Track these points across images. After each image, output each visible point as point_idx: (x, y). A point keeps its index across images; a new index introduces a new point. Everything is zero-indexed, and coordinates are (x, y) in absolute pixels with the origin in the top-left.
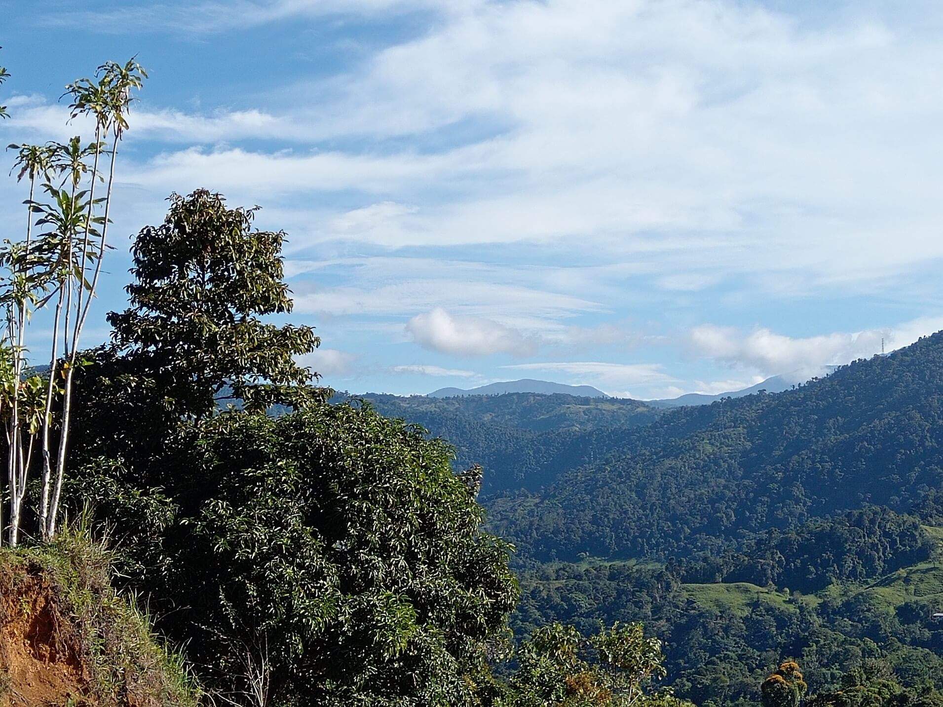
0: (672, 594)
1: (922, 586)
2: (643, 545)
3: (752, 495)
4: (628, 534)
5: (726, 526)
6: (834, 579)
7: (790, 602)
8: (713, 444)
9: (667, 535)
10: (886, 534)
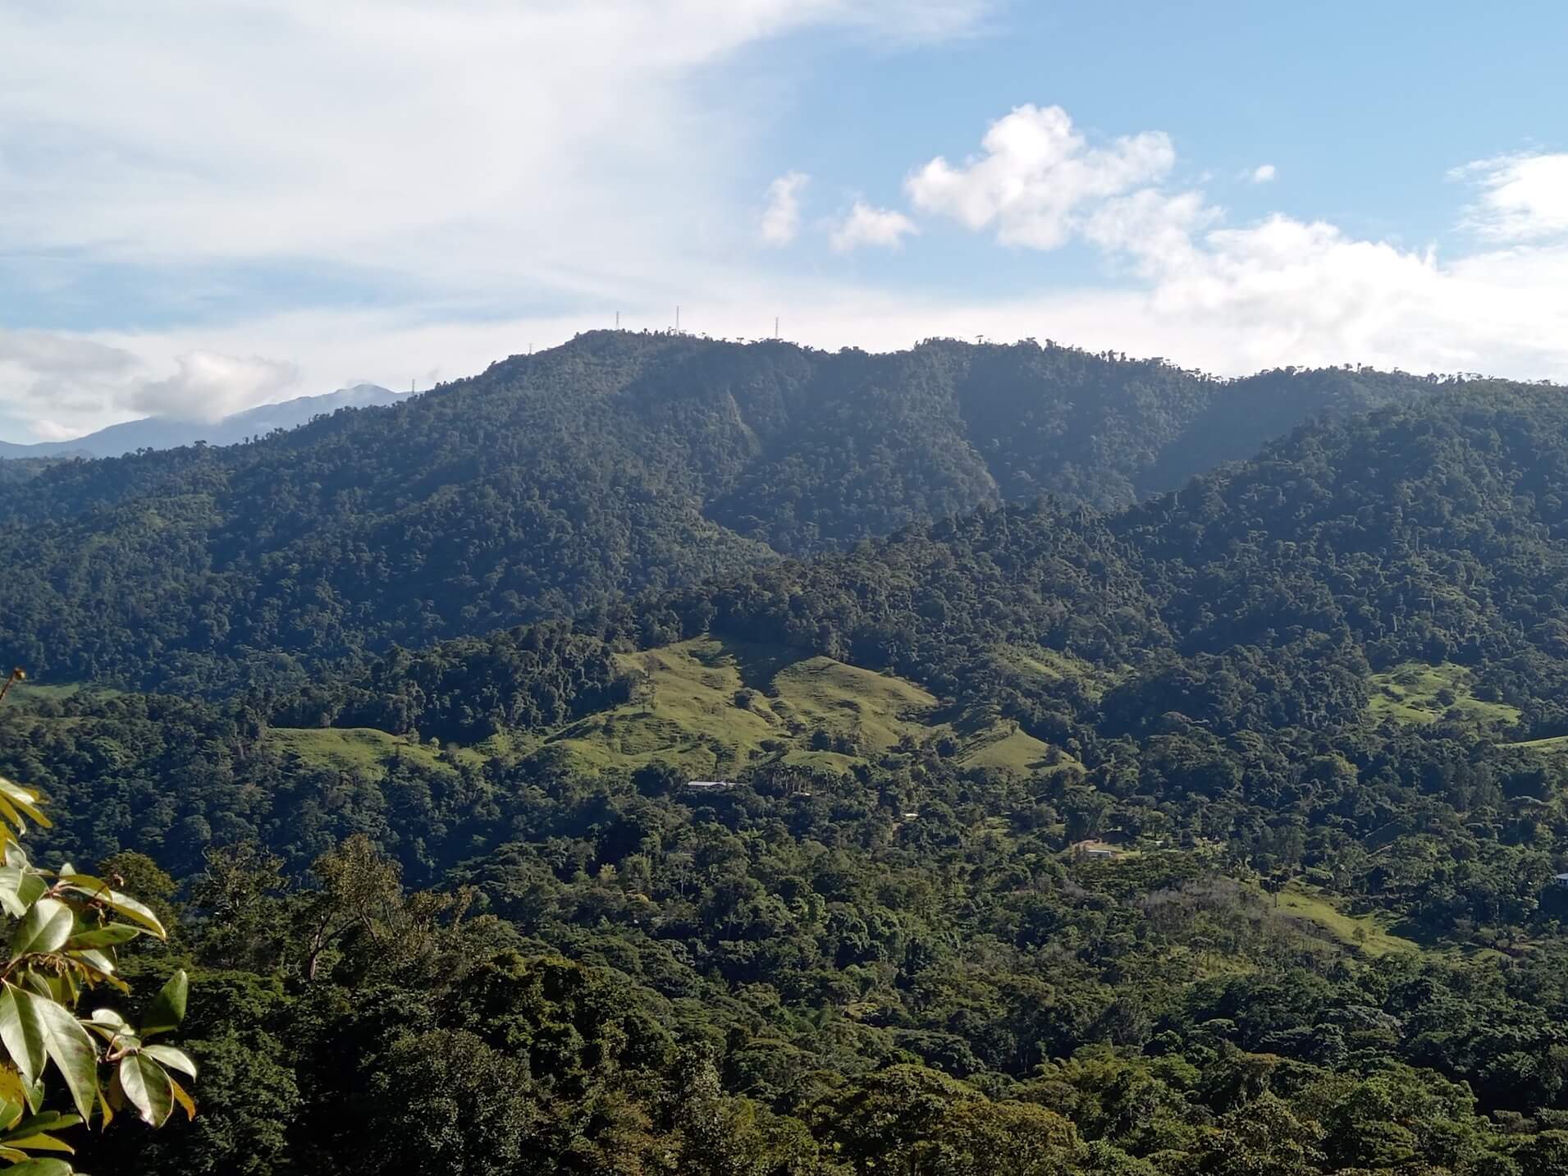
0: (259, 744)
1: (631, 740)
2: (89, 663)
3: (253, 594)
4: (66, 644)
5: (216, 640)
6: (498, 726)
7: (442, 758)
8: (163, 516)
9: (126, 650)
10: (567, 663)
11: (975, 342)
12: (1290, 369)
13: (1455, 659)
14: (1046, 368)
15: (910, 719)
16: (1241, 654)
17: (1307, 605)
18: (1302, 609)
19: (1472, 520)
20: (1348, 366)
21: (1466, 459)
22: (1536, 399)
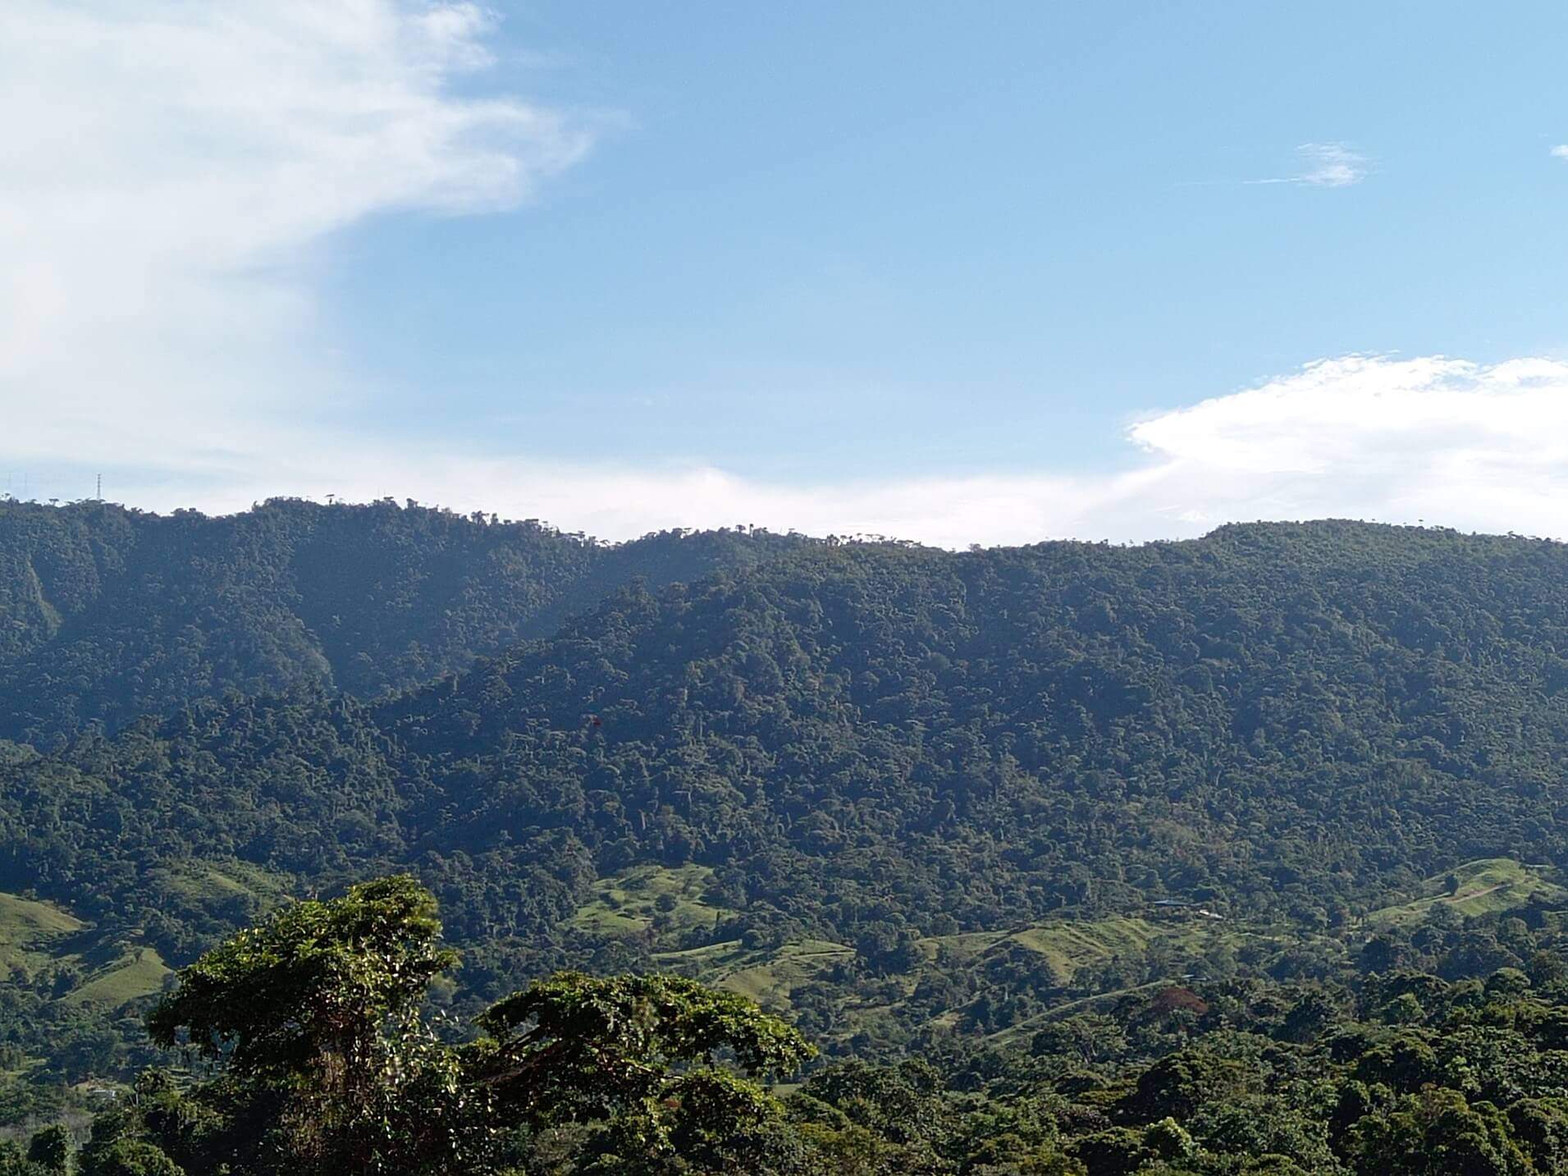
11: (324, 502)
12: (677, 532)
13: (700, 860)
14: (401, 532)
15: (38, 949)
16: (434, 861)
17: (548, 803)
18: (542, 807)
19: (769, 702)
20: (740, 527)
21: (777, 634)
22: (875, 565)
